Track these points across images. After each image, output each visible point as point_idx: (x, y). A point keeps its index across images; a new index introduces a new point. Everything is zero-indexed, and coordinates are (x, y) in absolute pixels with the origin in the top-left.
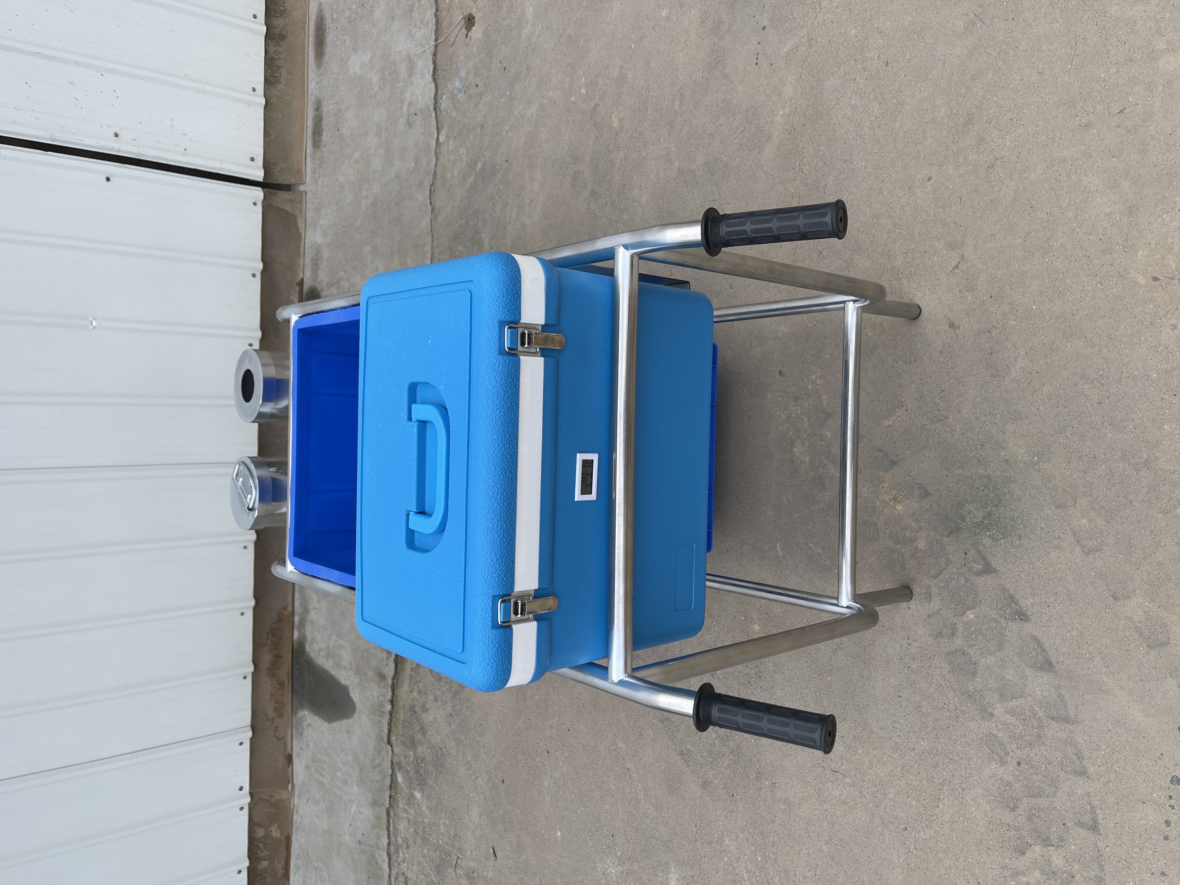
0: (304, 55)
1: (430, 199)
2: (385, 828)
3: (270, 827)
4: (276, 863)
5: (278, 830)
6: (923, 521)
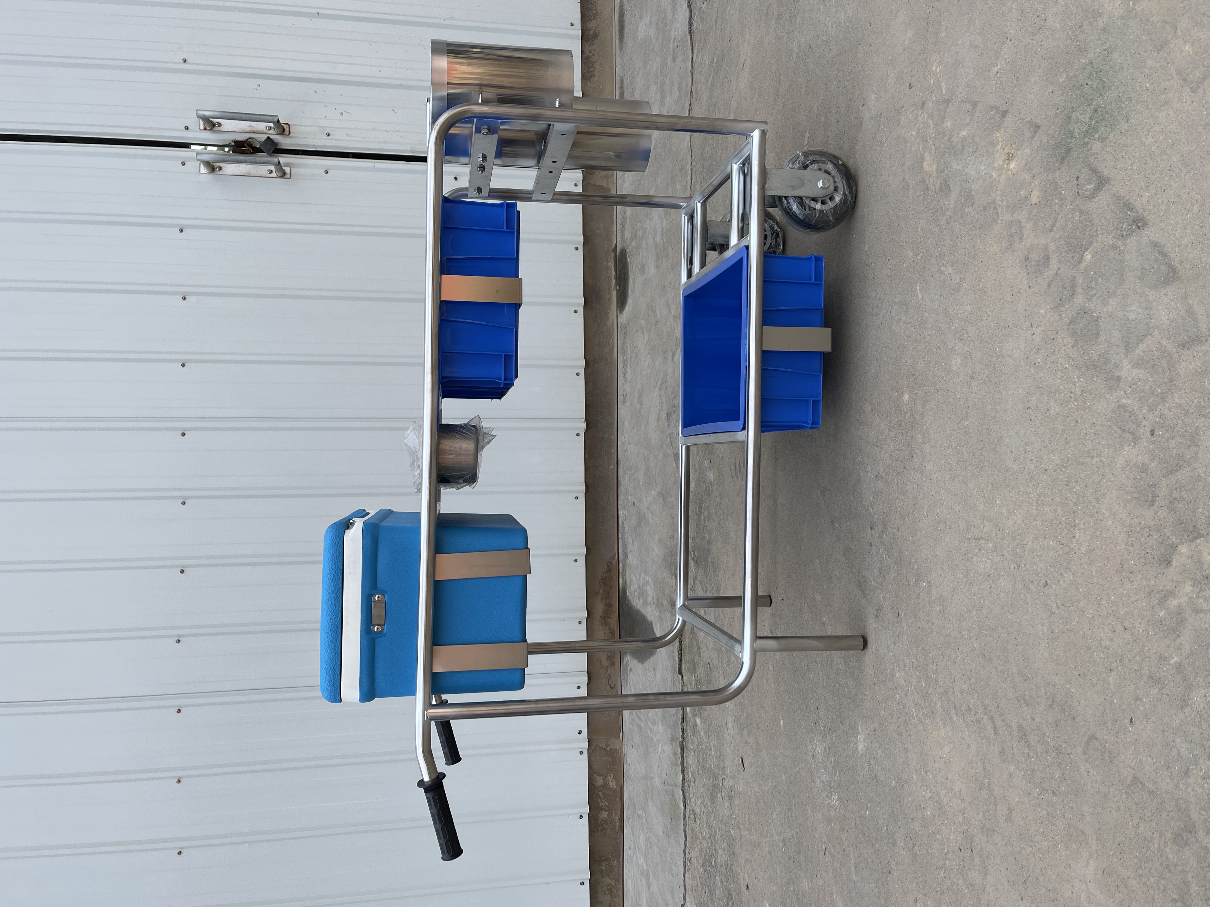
0: (612, 46)
2: (679, 763)
3: (608, 776)
4: (612, 815)
5: (614, 781)
6: (1035, 165)
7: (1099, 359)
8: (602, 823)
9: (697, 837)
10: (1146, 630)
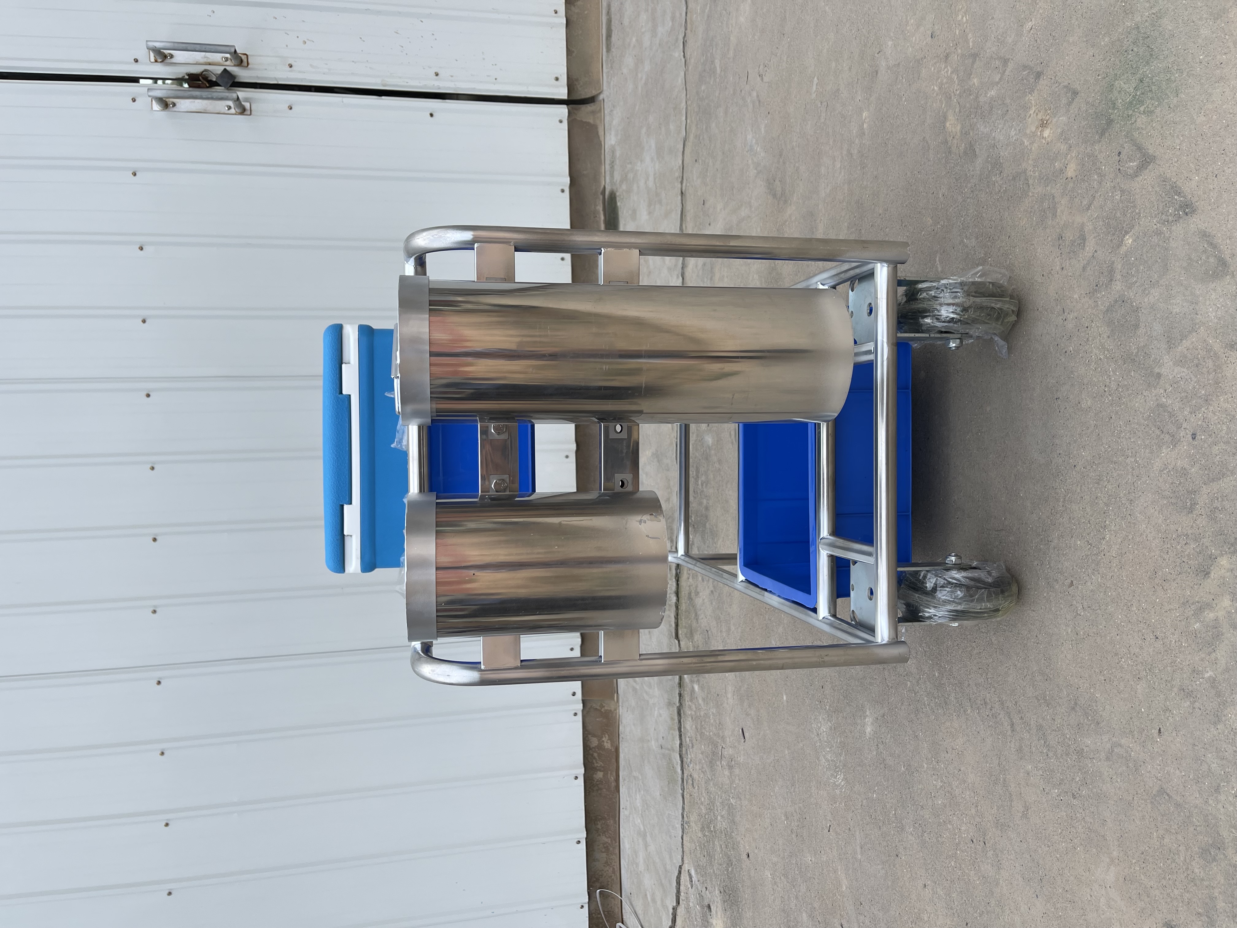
1: (684, 52)
2: (677, 728)
3: (603, 737)
4: (609, 775)
5: (609, 741)
6: (1073, 135)
7: (1137, 353)
8: (598, 783)
9: (696, 801)
10: (1179, 641)
